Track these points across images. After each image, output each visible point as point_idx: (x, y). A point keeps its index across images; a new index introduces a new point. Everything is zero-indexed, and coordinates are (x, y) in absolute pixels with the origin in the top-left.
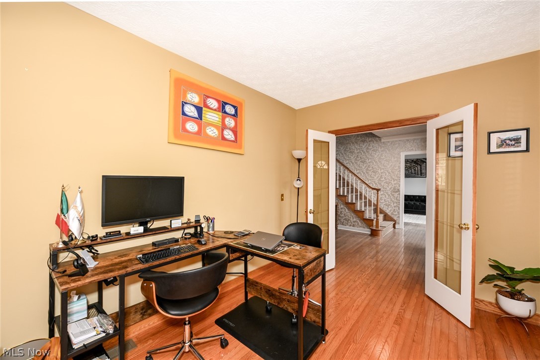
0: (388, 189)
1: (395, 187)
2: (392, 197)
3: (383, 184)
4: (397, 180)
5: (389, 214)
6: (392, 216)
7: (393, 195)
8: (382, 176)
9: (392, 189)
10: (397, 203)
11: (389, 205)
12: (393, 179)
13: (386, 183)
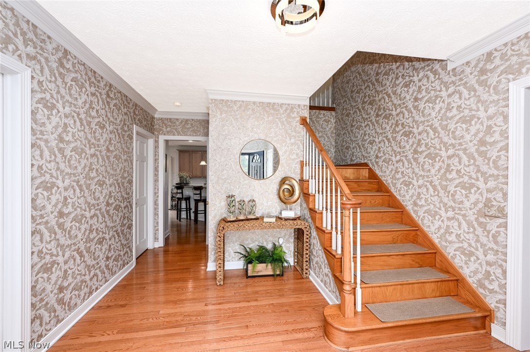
0: (467, 204)
1: (488, 200)
2: (479, 231)
3: (452, 188)
4: (496, 177)
5: (472, 281)
6: (480, 291)
7: (483, 225)
8: (448, 165)
9: (481, 205)
10: (496, 252)
11: (471, 254)
12: (484, 174)
13: (462, 185)
